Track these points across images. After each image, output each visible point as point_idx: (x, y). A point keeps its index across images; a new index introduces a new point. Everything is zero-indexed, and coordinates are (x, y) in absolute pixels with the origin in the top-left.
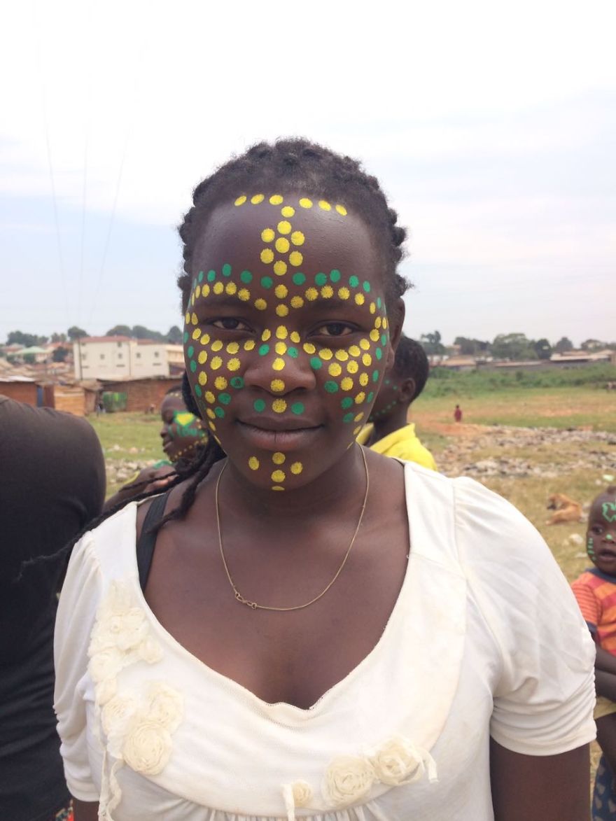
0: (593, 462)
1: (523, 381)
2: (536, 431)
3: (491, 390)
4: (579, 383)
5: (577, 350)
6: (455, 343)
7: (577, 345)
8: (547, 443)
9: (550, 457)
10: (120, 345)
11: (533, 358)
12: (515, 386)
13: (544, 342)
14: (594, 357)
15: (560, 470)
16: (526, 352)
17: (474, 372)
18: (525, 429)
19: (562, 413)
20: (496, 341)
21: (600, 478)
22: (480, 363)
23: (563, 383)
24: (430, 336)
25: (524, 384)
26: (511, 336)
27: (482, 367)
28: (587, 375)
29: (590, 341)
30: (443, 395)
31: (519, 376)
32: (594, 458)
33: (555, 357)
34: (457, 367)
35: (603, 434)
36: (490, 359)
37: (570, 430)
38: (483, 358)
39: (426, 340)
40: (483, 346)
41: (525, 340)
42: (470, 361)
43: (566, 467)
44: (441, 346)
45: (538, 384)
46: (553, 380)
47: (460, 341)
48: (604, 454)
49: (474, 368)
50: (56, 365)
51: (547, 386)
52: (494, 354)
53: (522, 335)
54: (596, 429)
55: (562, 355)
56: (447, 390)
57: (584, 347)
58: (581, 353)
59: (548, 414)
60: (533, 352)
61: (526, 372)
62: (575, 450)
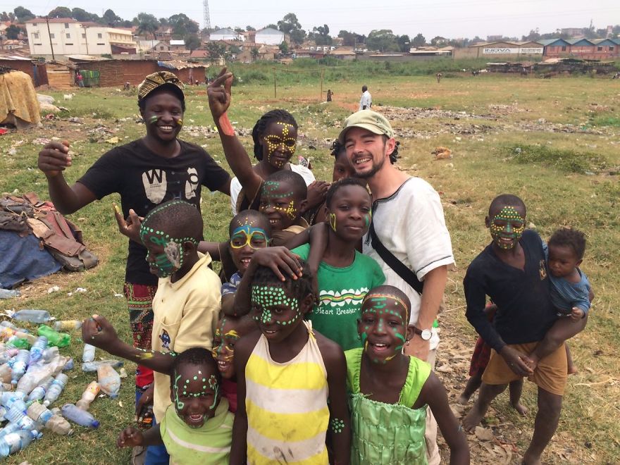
0: (448, 130)
1: (391, 70)
2: (409, 110)
3: (370, 77)
4: (429, 73)
5: (428, 45)
6: (339, 36)
7: (428, 41)
8: (418, 118)
9: (424, 127)
10: (67, 26)
11: (397, 51)
12: (385, 74)
13: (405, 38)
14: (440, 51)
15: (431, 135)
16: (392, 46)
17: (355, 60)
18: (402, 108)
19: (421, 97)
20: (370, 35)
21: (454, 138)
22: (358, 54)
23: (418, 73)
24: (320, 29)
25: (392, 72)
26: (382, 31)
27: (360, 57)
28: (434, 66)
29: (438, 38)
30: (336, 80)
31: (388, 66)
32: (448, 127)
33: (413, 50)
34: (342, 56)
35: (449, 113)
36: (365, 50)
37: (431, 109)
38: (360, 50)
39: (317, 32)
40: (361, 39)
41: (392, 35)
42: (350, 51)
43: (434, 133)
44: (330, 38)
45: (402, 73)
46: (412, 70)
47: (343, 34)
48: (453, 125)
49: (354, 57)
50: (11, 42)
51: (407, 75)
52: (369, 46)
53: (390, 31)
54: (443, 108)
55: (418, 49)
56: (338, 75)
57: (433, 43)
58: (431, 47)
59: (413, 97)
60: (397, 46)
61: (392, 63)
62: (436, 123)
